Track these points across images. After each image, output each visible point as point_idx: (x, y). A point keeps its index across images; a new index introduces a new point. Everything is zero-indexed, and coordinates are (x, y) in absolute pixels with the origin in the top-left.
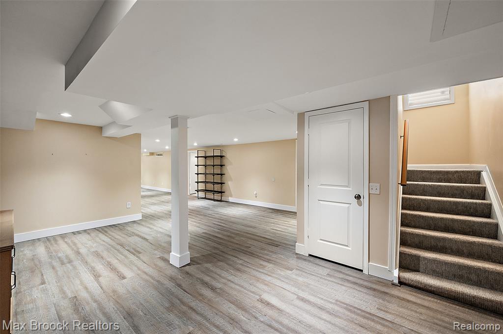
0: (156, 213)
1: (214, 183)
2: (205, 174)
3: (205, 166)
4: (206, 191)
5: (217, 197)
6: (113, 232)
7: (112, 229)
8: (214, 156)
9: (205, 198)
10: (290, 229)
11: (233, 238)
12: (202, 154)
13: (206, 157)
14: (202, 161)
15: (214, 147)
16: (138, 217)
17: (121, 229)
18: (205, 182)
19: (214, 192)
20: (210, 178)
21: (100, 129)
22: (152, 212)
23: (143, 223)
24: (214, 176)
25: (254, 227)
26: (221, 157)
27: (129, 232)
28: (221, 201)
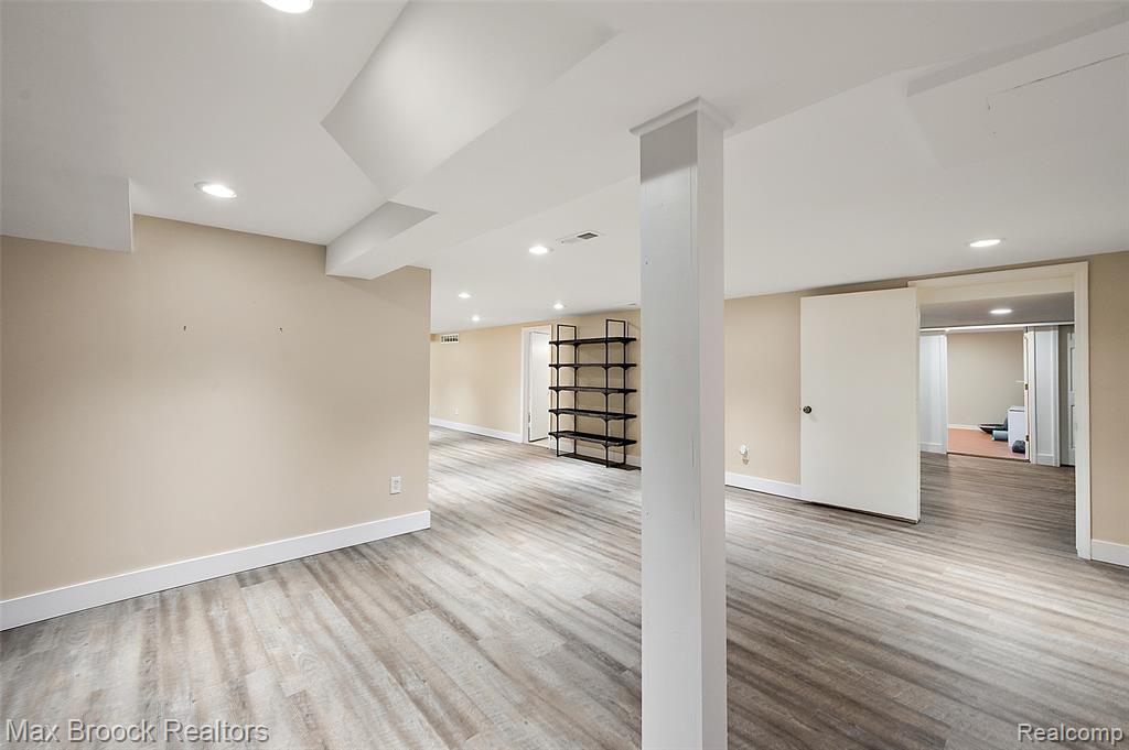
0: (464, 502)
1: (607, 416)
2: (575, 389)
3: (576, 367)
4: (576, 434)
5: (615, 454)
6: (355, 583)
7: (349, 565)
8: (607, 341)
9: (575, 456)
10: (996, 617)
11: (804, 658)
12: (567, 335)
13: (576, 343)
14: (567, 354)
15: (609, 317)
16: (419, 520)
17: (376, 569)
18: (575, 411)
19: (608, 440)
20: (595, 402)
21: (321, 252)
22: (453, 499)
23: (438, 545)
24: (607, 395)
25: (834, 595)
26: (626, 341)
27: (404, 587)
28: (622, 466)
